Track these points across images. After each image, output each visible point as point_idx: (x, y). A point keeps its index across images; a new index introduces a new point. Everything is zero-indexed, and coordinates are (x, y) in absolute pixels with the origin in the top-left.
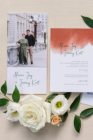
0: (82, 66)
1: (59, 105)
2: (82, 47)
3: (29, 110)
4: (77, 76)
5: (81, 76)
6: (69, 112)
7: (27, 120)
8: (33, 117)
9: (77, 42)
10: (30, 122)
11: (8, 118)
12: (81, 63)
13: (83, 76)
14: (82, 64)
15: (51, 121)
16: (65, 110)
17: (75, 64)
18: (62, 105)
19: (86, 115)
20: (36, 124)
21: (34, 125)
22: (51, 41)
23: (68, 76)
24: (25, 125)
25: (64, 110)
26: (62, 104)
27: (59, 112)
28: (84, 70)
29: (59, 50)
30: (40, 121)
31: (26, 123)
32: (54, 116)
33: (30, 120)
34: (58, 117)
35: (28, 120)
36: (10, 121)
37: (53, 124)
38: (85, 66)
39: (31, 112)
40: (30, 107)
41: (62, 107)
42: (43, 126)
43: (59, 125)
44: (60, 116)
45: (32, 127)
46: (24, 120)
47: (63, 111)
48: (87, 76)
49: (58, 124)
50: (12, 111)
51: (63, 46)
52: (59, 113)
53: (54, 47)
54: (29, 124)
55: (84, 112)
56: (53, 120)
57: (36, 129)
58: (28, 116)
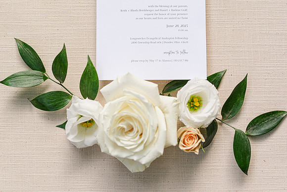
3: (125, 112)
4: (161, 40)
5: (171, 40)
7: (119, 140)
8: (135, 130)
10: (126, 143)
11: (71, 138)
13: (178, 40)
15: (179, 140)
16: (213, 113)
17: (157, 12)
19: (263, 129)
20: (141, 147)
21: (137, 150)
23: (141, 41)
24: (114, 153)
25: (209, 114)
26: (203, 102)
27: (198, 118)
30: (150, 140)
31: (115, 146)
32: (185, 130)
33: (127, 138)
34: (196, 131)
35: (120, 138)
36: (74, 146)
37: (184, 149)
39: (130, 118)
40: (126, 106)
42: (159, 153)
43: (197, 151)
44: (201, 129)
45: (131, 158)
46: (112, 138)
47: (207, 115)
48: (186, 41)
49: (195, 149)
50: (83, 120)
52: (196, 120)
54: (123, 149)
55: (256, 123)
56: (182, 139)
57: (140, 161)
58: (123, 129)
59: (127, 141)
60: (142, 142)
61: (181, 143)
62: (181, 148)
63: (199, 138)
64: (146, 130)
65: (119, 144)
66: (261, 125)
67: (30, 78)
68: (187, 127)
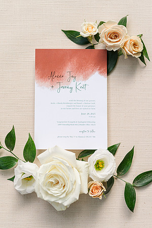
0: (87, 107)
2: (86, 77)
3: (53, 172)
4: (78, 123)
5: (84, 123)
6: (116, 178)
8: (60, 183)
9: (78, 70)
11: (17, 188)
12: (84, 102)
13: (88, 123)
14: (86, 105)
17: (75, 105)
20: (64, 195)
21: (61, 197)
22: (36, 69)
23: (64, 123)
24: (46, 198)
26: (105, 164)
28: (88, 114)
29: (48, 82)
31: (47, 193)
33: (55, 188)
34: (100, 184)
35: (50, 189)
37: (92, 196)
38: (90, 107)
40: (54, 167)
42: (76, 199)
43: (101, 197)
45: (57, 202)
46: (45, 189)
47: (107, 174)
48: (94, 123)
49: (100, 195)
51: (54, 76)
52: (100, 177)
53: (42, 77)
54: (52, 196)
55: (139, 178)
56: (91, 189)
57: (63, 204)
58: (52, 183)
59: (55, 191)
60: (65, 191)
61: (90, 192)
62: (90, 195)
63: (102, 189)
64: (68, 184)
65: (49, 192)
66: (143, 179)
68: (95, 181)
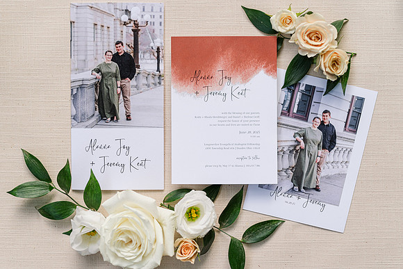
0: (246, 123)
1: (192, 214)
2: (246, 79)
3: (125, 227)
4: (233, 146)
5: (244, 146)
6: (218, 232)
7: (119, 251)
8: (134, 242)
9: (234, 67)
10: (125, 254)
11: (75, 247)
12: (243, 115)
13: (250, 146)
14: (246, 119)
15: (176, 251)
16: (208, 225)
17: (230, 119)
18: (201, 216)
19: (258, 237)
20: (140, 259)
21: (136, 261)
22: (173, 66)
23: (214, 146)
24: (115, 263)
25: (205, 226)
26: (201, 213)
27: (195, 230)
28: (250, 132)
29: (191, 87)
30: (148, 252)
31: (116, 256)
32: (182, 241)
33: (127, 249)
34: (190, 243)
36: (79, 254)
37: (181, 258)
38: (252, 123)
39: (129, 232)
40: (126, 220)
41: (199, 218)
42: (156, 264)
43: (193, 260)
44: (197, 240)
45: (131, 267)
46: (113, 249)
47: (202, 228)
48: (257, 146)
49: (191, 258)
50: (85, 231)
51: (199, 77)
52: (192, 232)
53: (181, 79)
54: (123, 259)
56: (179, 249)
58: (122, 241)
59: (127, 252)
60: (142, 253)
61: (178, 253)
62: (178, 258)
63: (195, 248)
64: (145, 244)
65: (119, 255)
66: (257, 233)
67: (36, 188)
68: (184, 238)
